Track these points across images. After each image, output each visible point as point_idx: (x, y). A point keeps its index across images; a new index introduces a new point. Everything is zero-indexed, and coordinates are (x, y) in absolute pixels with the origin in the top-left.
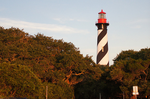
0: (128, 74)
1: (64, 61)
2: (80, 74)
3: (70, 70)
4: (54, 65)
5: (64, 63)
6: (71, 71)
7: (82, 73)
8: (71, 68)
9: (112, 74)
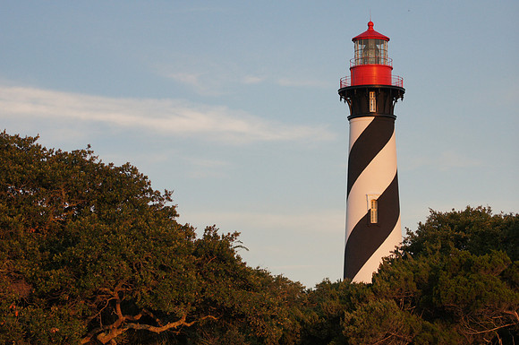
0: (437, 327)
1: (77, 260)
2: (175, 325)
3: (113, 303)
4: (32, 281)
5: (79, 269)
6: (119, 309)
7: (182, 322)
8: (121, 295)
9: (351, 327)
